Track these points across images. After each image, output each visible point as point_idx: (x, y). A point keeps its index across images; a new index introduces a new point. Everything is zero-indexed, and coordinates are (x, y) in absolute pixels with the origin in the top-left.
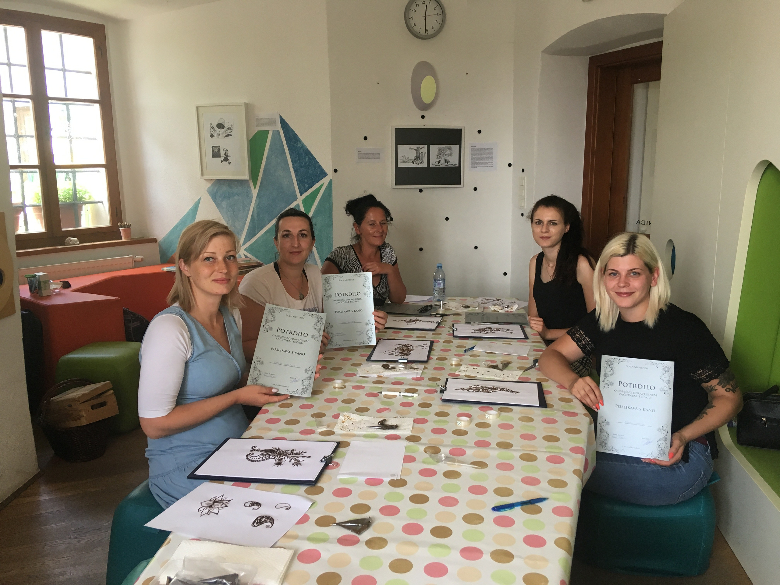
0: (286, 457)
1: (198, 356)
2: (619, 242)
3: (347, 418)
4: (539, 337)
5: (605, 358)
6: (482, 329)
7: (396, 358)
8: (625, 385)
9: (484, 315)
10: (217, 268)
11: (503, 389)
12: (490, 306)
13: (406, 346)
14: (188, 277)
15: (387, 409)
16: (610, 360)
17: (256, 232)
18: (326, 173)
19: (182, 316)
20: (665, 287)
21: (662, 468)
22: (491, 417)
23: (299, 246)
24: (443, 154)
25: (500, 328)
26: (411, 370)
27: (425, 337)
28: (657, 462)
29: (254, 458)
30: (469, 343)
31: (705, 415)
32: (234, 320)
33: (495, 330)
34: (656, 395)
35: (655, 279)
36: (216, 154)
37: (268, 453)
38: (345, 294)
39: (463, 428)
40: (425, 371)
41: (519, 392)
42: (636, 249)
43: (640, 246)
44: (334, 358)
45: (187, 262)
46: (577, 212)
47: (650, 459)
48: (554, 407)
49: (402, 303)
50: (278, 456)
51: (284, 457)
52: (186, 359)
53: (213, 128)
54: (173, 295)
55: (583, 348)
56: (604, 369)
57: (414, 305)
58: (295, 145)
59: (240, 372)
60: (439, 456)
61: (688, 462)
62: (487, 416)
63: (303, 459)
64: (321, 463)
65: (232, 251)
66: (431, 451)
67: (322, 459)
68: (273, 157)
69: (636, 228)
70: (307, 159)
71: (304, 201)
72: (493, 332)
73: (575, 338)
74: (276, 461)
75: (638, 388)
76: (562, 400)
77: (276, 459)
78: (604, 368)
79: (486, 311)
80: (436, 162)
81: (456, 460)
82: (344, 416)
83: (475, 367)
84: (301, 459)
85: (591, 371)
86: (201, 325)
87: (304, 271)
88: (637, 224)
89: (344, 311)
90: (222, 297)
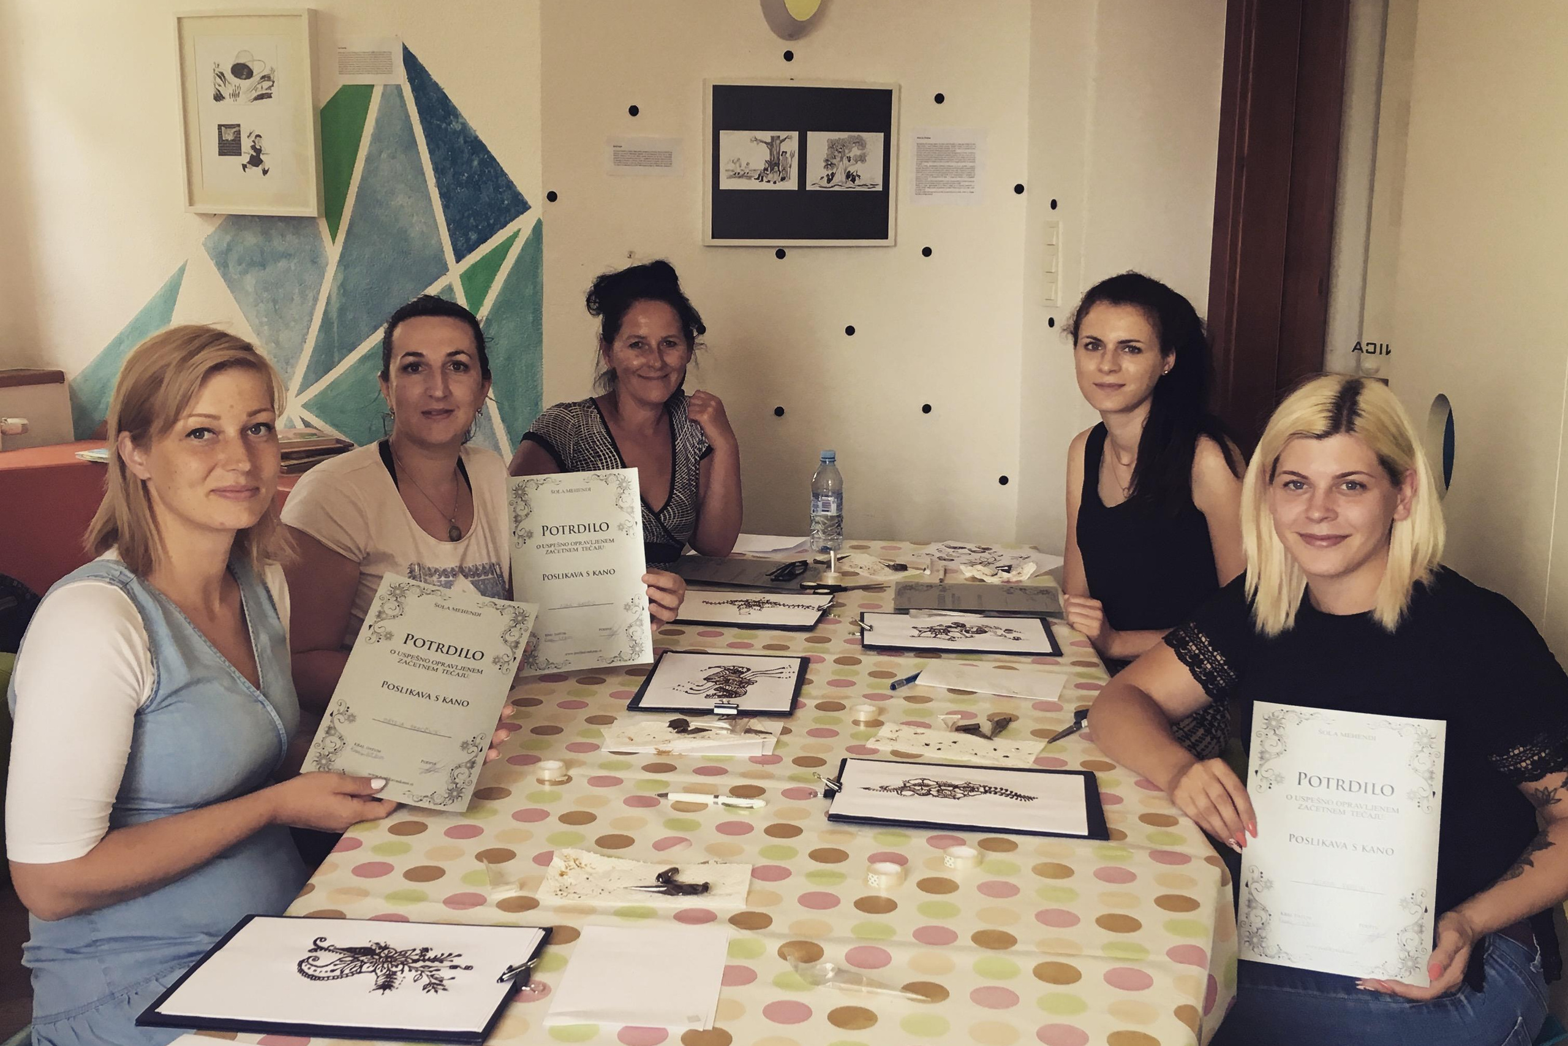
0: (406, 968)
1: (170, 695)
2: (1314, 400)
3: (572, 863)
4: (1091, 650)
5: (1262, 709)
6: (938, 627)
7: (709, 704)
8: (1315, 781)
9: (944, 589)
10: (221, 456)
11: (993, 789)
12: (962, 567)
13: (736, 671)
14: (144, 482)
15: (682, 840)
16: (1276, 714)
17: (336, 359)
18: (526, 203)
19: (128, 587)
20: (1432, 519)
21: (1411, 1005)
22: (960, 864)
23: (448, 395)
24: (842, 158)
25: (987, 626)
26: (747, 735)
27: (786, 648)
28: (1398, 989)
29: (319, 970)
30: (905, 665)
31: (1527, 867)
32: (270, 597)
33: (975, 629)
34: (1396, 810)
35: (1406, 501)
36: (229, 147)
37: (357, 958)
38: (567, 529)
39: (884, 894)
40: (785, 738)
41: (1034, 798)
42: (1358, 422)
43: (1369, 413)
44: (541, 702)
45: (140, 439)
46: (1198, 318)
47: (1379, 981)
48: (1128, 840)
49: (725, 557)
50: (385, 966)
51: (400, 967)
52: (138, 704)
53: (221, 76)
54: (99, 531)
55: (1206, 680)
56: (1260, 739)
57: (757, 563)
58: (444, 125)
59: (284, 738)
60: (818, 967)
61: (1480, 989)
62: (949, 862)
63: (453, 972)
64: (500, 984)
65: (264, 410)
66: (796, 955)
67: (504, 974)
68: (382, 156)
69: (1353, 363)
70: (476, 163)
71: (468, 278)
72: (967, 635)
73: (1186, 654)
74: (378, 977)
75: (1350, 790)
76: (1148, 819)
77: (379, 973)
78: (1259, 735)
79: (950, 580)
80: (822, 178)
81: (865, 979)
82: (566, 858)
83: (920, 730)
84: (445, 973)
85: (1226, 744)
86: (178, 609)
87: (461, 465)
88: (1353, 351)
89: (566, 575)
90: (237, 533)
